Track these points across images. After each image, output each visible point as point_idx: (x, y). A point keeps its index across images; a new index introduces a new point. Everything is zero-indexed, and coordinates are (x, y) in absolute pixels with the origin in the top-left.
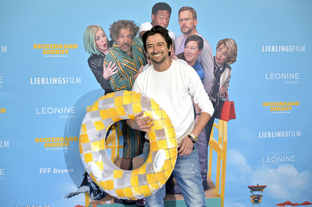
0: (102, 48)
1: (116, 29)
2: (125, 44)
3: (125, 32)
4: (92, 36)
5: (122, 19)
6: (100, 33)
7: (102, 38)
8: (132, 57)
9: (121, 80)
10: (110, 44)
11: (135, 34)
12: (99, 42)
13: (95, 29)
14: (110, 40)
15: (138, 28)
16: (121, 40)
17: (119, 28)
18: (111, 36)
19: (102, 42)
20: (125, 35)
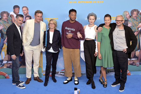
0: (128, 18)
1: (132, 12)
2: (135, 16)
3: (135, 13)
4: (125, 14)
5: (134, 9)
6: (127, 13)
7: (128, 15)
8: (137, 21)
9: (133, 27)
10: (130, 17)
11: (138, 14)
12: (127, 16)
13: (126, 12)
14: (130, 15)
15: (139, 11)
16: (134, 15)
17: (133, 12)
18: (131, 14)
19: (128, 16)
20: (135, 14)
